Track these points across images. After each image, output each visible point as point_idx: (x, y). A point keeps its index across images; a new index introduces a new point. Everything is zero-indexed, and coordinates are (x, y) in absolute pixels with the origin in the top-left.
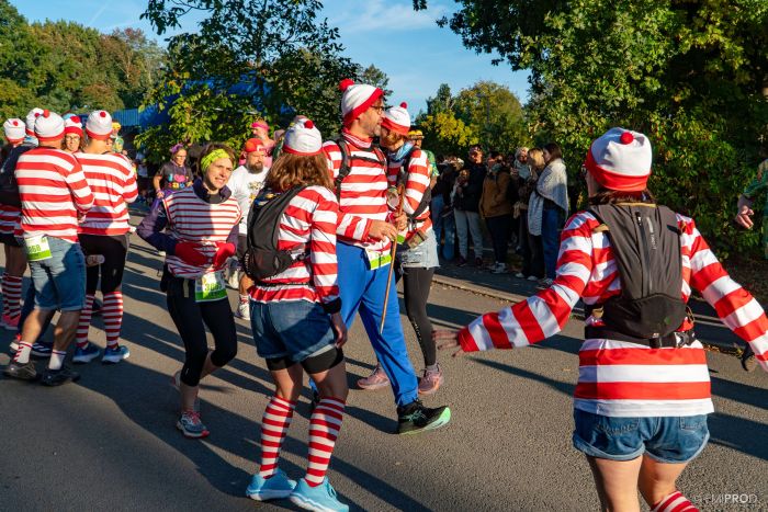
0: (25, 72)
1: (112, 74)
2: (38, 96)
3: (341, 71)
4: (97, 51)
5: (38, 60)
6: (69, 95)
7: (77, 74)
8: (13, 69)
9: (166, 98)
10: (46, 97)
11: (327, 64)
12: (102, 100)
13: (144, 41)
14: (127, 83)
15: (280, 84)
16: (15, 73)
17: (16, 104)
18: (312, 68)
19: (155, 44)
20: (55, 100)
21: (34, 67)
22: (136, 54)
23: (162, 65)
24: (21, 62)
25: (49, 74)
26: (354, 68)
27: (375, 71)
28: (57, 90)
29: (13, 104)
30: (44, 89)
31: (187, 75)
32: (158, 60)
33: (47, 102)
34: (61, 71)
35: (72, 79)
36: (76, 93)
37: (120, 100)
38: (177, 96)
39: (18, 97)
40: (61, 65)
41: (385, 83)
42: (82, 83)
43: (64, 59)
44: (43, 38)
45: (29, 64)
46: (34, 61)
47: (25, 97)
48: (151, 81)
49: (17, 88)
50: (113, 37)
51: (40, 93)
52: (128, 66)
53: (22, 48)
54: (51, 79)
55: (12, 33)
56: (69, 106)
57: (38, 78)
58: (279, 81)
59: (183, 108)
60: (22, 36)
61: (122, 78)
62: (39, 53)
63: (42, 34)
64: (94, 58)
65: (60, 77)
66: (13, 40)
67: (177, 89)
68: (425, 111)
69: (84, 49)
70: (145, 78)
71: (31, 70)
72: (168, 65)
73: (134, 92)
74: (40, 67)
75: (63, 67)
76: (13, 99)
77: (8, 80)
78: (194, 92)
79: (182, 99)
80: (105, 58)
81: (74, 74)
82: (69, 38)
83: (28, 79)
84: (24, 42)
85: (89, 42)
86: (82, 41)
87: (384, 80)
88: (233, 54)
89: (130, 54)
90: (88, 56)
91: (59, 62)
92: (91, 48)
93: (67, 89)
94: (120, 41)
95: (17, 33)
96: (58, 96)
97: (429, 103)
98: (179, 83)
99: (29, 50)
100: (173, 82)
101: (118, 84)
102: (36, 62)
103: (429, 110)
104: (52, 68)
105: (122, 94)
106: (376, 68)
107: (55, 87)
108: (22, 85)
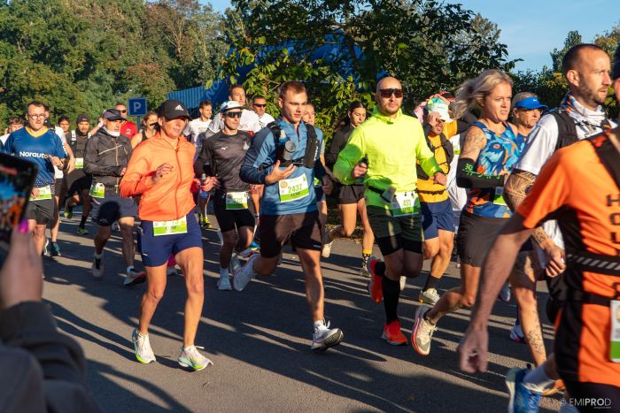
0: (59, 55)
1: (161, 50)
2: (75, 82)
3: (449, 22)
4: (143, 22)
5: (74, 38)
6: (110, 79)
7: (120, 52)
8: (45, 52)
9: (237, 71)
10: (84, 82)
11: (431, 14)
12: (149, 81)
13: (197, 6)
14: (178, 59)
15: (375, 43)
16: (48, 55)
17: (50, 93)
18: (412, 21)
19: (209, 10)
20: (95, 86)
21: (70, 47)
22: (189, 23)
23: (219, 34)
24: (55, 42)
25: (87, 55)
26: (466, 17)
27: (482, 21)
28: (97, 73)
29: (47, 93)
30: (82, 73)
31: (262, 40)
32: (214, 28)
33: (87, 88)
34: (101, 49)
35: (115, 59)
36: (119, 76)
37: (171, 80)
38: (252, 66)
39: (53, 85)
40: (101, 42)
41: (497, 36)
42: (126, 63)
43: (104, 35)
44: (79, 12)
45: (65, 45)
46: (70, 40)
47: (61, 84)
48: (207, 54)
49: (51, 74)
50: (160, 5)
51: (78, 77)
52: (179, 38)
53: (56, 25)
54: (90, 61)
55: (43, 9)
56: (111, 91)
57: (75, 60)
58: (373, 39)
59: (258, 81)
60: (56, 12)
61: (172, 52)
62: (76, 31)
63: (78, 7)
64: (139, 31)
65: (100, 57)
66: (45, 18)
67: (250, 58)
68: (550, 67)
69: (127, 22)
70: (199, 51)
71: (67, 51)
72: (226, 33)
73: (187, 69)
74: (77, 47)
75: (104, 45)
76: (47, 87)
77: (41, 65)
78: (271, 61)
79: (256, 70)
80: (152, 30)
81: (116, 52)
82: (109, 10)
83: (63, 62)
84: (59, 18)
85: (133, 13)
86: (124, 12)
87: (495, 32)
88: (316, 12)
89: (181, 23)
90: (132, 30)
91: (98, 40)
92: (136, 21)
93: (108, 72)
94: (168, 10)
95: (49, 9)
96: (99, 81)
97: (555, 57)
98: (252, 51)
99: (64, 28)
100: (246, 50)
101: (167, 61)
102: (72, 40)
103: (555, 66)
104: (90, 46)
105: (173, 73)
106: (484, 17)
107: (94, 69)
108: (56, 70)
